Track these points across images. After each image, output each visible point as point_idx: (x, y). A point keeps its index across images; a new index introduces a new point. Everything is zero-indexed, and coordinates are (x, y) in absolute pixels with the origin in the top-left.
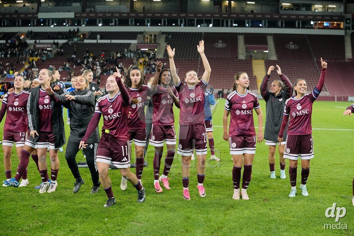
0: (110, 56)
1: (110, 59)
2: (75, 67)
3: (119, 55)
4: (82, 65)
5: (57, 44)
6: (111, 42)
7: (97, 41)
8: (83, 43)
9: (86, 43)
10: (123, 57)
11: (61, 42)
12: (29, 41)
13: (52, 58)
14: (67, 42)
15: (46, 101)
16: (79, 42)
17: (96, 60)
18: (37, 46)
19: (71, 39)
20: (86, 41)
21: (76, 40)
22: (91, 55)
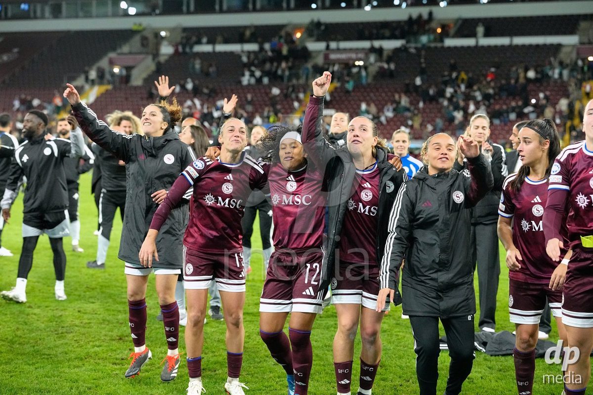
0: (508, 78)
1: (509, 83)
2: (421, 105)
3: (531, 74)
4: (441, 100)
5: (379, 51)
6: (511, 41)
7: (477, 42)
8: (443, 47)
9: (449, 48)
10: (543, 79)
11: (390, 45)
12: (314, 46)
13: (369, 85)
14: (403, 46)
15: (364, 195)
16: (433, 45)
17: (475, 88)
18: (333, 56)
19: (412, 39)
20: (449, 42)
21: (424, 39)
22: (463, 75)
